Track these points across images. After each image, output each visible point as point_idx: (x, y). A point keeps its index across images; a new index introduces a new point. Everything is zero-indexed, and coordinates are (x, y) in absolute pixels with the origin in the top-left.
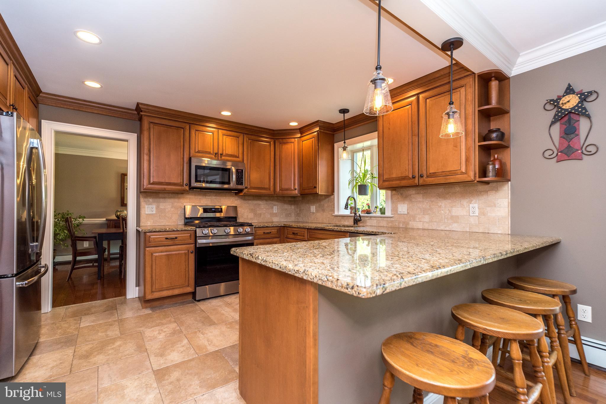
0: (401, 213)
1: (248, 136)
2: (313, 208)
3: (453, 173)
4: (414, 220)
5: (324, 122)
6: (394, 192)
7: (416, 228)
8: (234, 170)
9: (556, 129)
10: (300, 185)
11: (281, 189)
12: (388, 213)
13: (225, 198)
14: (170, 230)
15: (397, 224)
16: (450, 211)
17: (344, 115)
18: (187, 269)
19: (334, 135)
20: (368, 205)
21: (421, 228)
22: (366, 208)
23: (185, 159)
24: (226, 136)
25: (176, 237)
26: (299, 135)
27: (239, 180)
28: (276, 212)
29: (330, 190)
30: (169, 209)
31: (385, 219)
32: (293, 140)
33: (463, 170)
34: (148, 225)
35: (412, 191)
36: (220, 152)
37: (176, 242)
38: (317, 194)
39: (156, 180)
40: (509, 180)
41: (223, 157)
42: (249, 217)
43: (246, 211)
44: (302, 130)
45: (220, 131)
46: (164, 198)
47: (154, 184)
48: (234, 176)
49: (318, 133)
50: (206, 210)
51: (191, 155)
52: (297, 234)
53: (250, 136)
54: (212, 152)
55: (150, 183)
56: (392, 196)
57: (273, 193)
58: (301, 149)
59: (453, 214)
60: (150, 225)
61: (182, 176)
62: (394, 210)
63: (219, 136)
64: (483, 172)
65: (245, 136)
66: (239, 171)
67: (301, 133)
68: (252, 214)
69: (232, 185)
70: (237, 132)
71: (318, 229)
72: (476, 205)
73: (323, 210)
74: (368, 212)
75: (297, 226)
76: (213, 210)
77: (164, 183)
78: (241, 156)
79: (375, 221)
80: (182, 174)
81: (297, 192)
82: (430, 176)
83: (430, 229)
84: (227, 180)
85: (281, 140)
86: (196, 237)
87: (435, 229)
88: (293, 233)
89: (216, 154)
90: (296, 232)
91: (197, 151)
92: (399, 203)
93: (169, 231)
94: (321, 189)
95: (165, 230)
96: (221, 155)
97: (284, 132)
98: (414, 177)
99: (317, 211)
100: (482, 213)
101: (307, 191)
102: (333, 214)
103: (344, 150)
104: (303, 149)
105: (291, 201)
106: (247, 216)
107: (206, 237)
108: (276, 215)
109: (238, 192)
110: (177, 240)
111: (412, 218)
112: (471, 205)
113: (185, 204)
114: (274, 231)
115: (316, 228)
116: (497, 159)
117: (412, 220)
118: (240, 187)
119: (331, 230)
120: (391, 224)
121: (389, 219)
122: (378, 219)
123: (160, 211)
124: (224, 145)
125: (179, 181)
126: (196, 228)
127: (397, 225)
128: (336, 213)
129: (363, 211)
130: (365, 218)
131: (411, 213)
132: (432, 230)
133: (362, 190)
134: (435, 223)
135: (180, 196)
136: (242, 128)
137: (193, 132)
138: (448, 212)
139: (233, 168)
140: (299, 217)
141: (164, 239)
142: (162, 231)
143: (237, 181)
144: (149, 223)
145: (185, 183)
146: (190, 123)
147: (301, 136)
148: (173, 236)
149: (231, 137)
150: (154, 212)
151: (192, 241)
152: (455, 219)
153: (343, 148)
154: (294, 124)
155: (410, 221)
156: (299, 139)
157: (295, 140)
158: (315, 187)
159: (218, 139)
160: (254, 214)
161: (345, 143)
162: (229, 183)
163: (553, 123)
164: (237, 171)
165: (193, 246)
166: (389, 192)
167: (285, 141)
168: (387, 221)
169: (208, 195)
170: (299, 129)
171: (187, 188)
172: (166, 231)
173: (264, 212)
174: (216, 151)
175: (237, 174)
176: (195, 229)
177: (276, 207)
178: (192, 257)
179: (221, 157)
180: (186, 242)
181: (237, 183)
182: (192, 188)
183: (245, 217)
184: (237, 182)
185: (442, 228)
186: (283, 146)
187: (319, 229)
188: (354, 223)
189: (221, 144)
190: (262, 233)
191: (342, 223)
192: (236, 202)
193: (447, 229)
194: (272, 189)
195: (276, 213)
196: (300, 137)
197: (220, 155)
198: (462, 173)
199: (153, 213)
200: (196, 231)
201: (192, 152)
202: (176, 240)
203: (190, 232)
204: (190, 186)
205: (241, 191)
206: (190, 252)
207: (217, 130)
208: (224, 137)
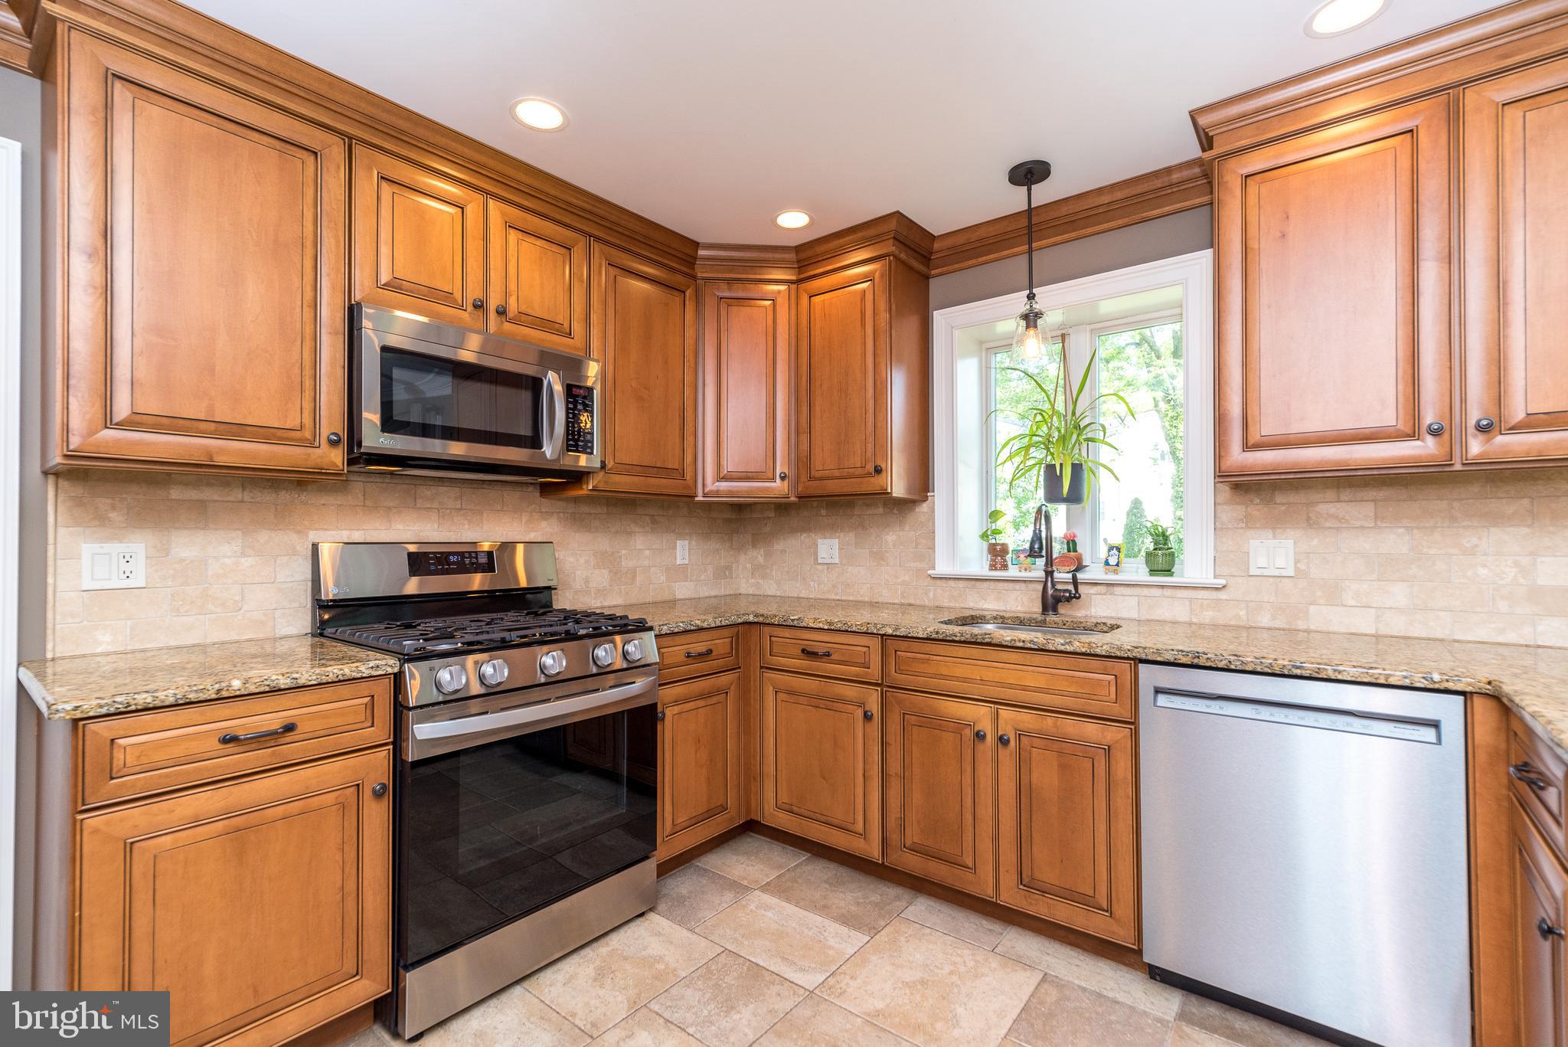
0: (1266, 572)
1: (605, 250)
2: (830, 548)
4: (1333, 600)
5: (912, 225)
6: (1228, 493)
7: (1343, 630)
8: (556, 386)
10: (800, 461)
11: (724, 476)
12: (1196, 572)
13: (498, 504)
14: (253, 689)
15: (1242, 613)
17: (1029, 190)
18: (351, 885)
19: (927, 278)
21: (1368, 632)
23: (325, 312)
24: (520, 235)
25: (291, 721)
26: (795, 272)
27: (579, 430)
28: (687, 562)
30: (227, 561)
32: (767, 288)
34: (99, 650)
36: (495, 299)
37: (290, 750)
39: (152, 405)
41: (505, 322)
43: (582, 561)
44: (806, 254)
45: (494, 206)
46: (201, 506)
47: (140, 424)
48: (558, 412)
49: (889, 264)
50: (419, 564)
51: (357, 296)
52: (828, 654)
53: (614, 252)
54: (458, 295)
55: (108, 420)
56: (1219, 508)
57: (694, 490)
59: (1540, 583)
60: (111, 649)
61: (308, 394)
62: (1231, 559)
63: (491, 225)
65: (596, 247)
66: (575, 391)
67: (805, 266)
68: (605, 572)
69: (546, 450)
70: (565, 225)
71: (954, 641)
73: (879, 557)
75: (830, 624)
76: (454, 563)
77: (203, 426)
78: (578, 328)
79: (1134, 601)
80: (307, 383)
81: (787, 487)
82: (1526, 424)
83: (1416, 635)
84: (525, 430)
85: (724, 286)
86: (400, 709)
87: (1441, 636)
88: (809, 654)
89: (476, 306)
90: (821, 649)
91: (385, 278)
92: (1251, 533)
93: (243, 692)
94: (899, 473)
95: (219, 691)
96: (498, 311)
99: (850, 559)
101: (833, 486)
102: (930, 572)
103: (1028, 327)
104: (816, 324)
106: (587, 581)
107: (456, 703)
108: (684, 573)
109: (562, 483)
110: (297, 738)
111: (1319, 594)
113: (314, 536)
114: (720, 644)
115: (941, 637)
117: (1322, 601)
118: (578, 461)
119: (1029, 645)
120: (1211, 613)
121: (1196, 594)
123: (171, 572)
124: (511, 272)
125: (288, 417)
126: (403, 660)
127: (1245, 618)
128: (942, 567)
131: (1315, 573)
132: (1429, 639)
134: (1442, 614)
135: (284, 496)
136: (583, 210)
137: (366, 186)
138: (1512, 571)
139: (552, 376)
140: (763, 577)
141: (214, 744)
142: (202, 697)
143: (568, 434)
144: (108, 638)
145: (325, 432)
146: (352, 139)
147: (802, 276)
148: (272, 721)
149: (539, 242)
150: (139, 580)
151: (381, 731)
153: (1025, 317)
154: (793, 220)
155: (1312, 603)
156: (793, 286)
158: (878, 471)
159: (486, 240)
160: (610, 572)
161: (1031, 297)
162: (533, 442)
164: (569, 391)
165: (382, 758)
167: (738, 289)
168: (1190, 600)
169: (428, 493)
170: (796, 247)
171: (337, 457)
172: (225, 694)
173: (646, 563)
174: (474, 292)
175: (571, 406)
176: (396, 670)
177: (685, 542)
178: (378, 817)
179: (497, 320)
180: (348, 740)
181: (568, 446)
182: (360, 459)
183: (578, 585)
184: (568, 440)
186: (734, 311)
187: (960, 642)
188: (1046, 609)
189: (495, 264)
190: (682, 658)
191: (971, 605)
192: (545, 523)
195: (684, 567)
196: (796, 282)
197: (491, 314)
199: (130, 583)
200: (398, 679)
201: (363, 280)
202: (288, 739)
203: (364, 688)
204: (350, 450)
205: (578, 477)
206: (367, 793)
207: (479, 198)
208: (513, 236)
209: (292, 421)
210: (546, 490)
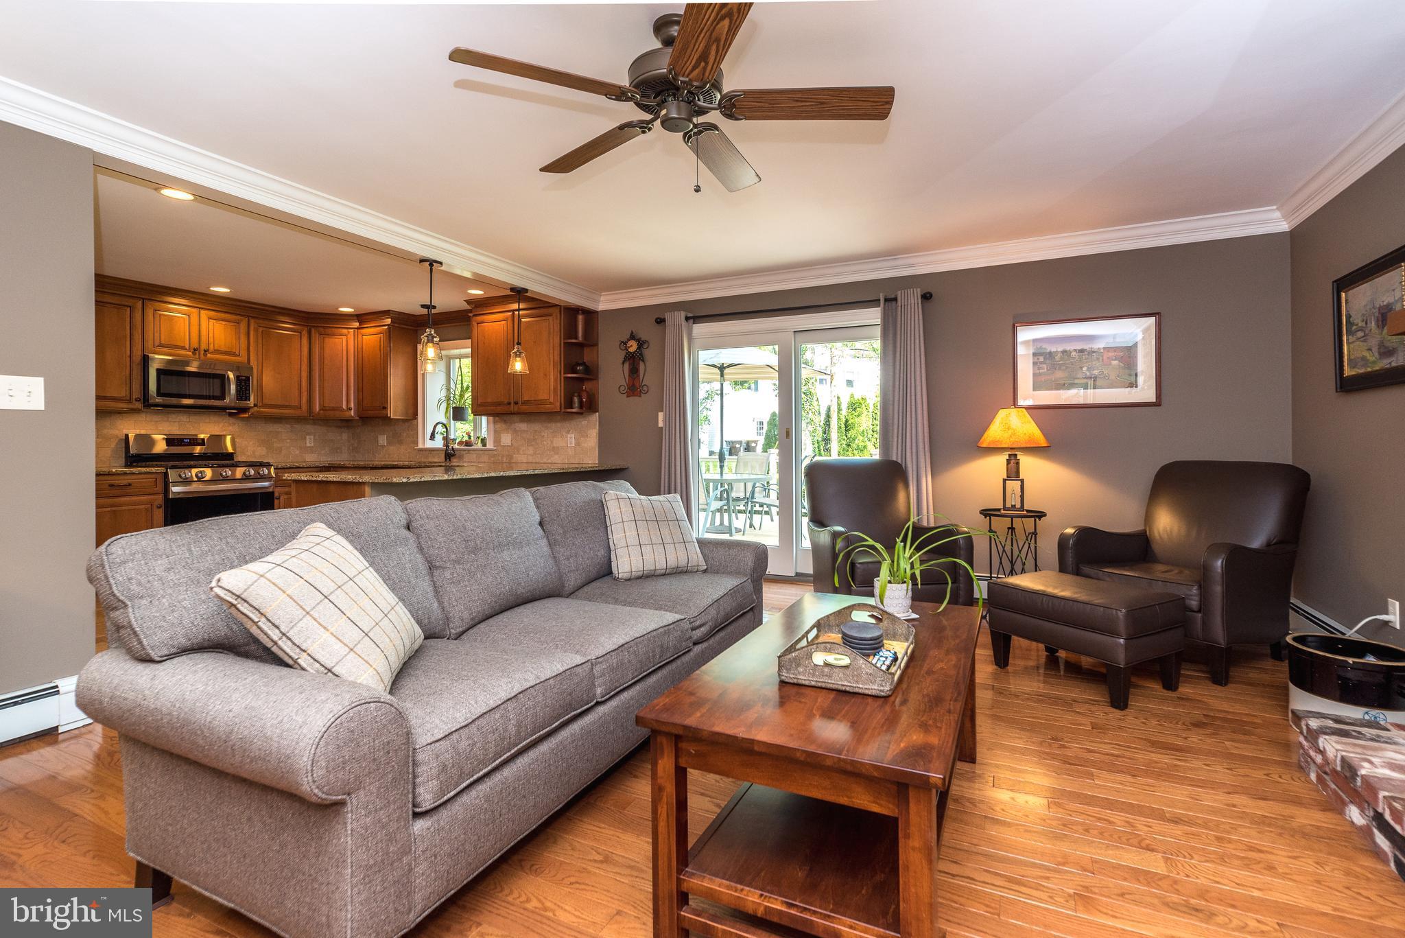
0: (505, 445)
1: (258, 321)
2: (383, 440)
3: (543, 402)
4: (518, 453)
5: (400, 313)
6: (497, 418)
8: (231, 375)
9: (627, 366)
10: (359, 403)
11: (322, 408)
12: (490, 445)
13: (207, 421)
15: (500, 458)
16: (552, 442)
19: (417, 331)
20: (468, 434)
22: (466, 438)
23: (135, 357)
24: (215, 321)
25: (130, 483)
26: (356, 324)
27: (243, 393)
28: (312, 445)
29: (411, 411)
31: (486, 453)
32: (345, 331)
33: (552, 400)
35: (516, 418)
36: (203, 347)
37: (131, 491)
38: (387, 419)
40: (596, 411)
41: (209, 355)
42: (257, 454)
43: (253, 443)
44: (363, 318)
45: (203, 312)
48: (233, 387)
49: (389, 328)
50: (170, 441)
51: (147, 350)
54: (187, 347)
56: (495, 424)
57: (306, 415)
58: (360, 346)
59: (555, 445)
61: (128, 386)
62: (497, 441)
63: (202, 319)
64: (569, 404)
65: (252, 321)
66: (240, 378)
67: (361, 323)
68: (264, 448)
69: (227, 400)
70: (236, 314)
72: (573, 435)
73: (401, 442)
74: (468, 444)
76: (185, 442)
78: (244, 353)
80: (128, 382)
81: (352, 413)
82: (526, 403)
83: (533, 462)
84: (217, 393)
85: (321, 329)
86: (166, 482)
87: (538, 462)
89: (195, 350)
91: (156, 344)
92: (502, 432)
93: (116, 473)
94: (395, 409)
95: (109, 472)
96: (205, 351)
97: (327, 317)
98: (509, 404)
99: (389, 443)
100: (578, 444)
101: (371, 413)
102: (415, 448)
104: (364, 347)
105: (340, 427)
106: (254, 452)
107: (187, 482)
108: (311, 450)
109: (237, 412)
110: (133, 488)
111: (515, 451)
112: (569, 436)
113: (126, 432)
116: (585, 390)
117: (516, 453)
118: (243, 404)
120: (493, 459)
121: (491, 452)
122: (477, 452)
124: (211, 335)
125: (123, 393)
126: (167, 469)
128: (420, 446)
129: (461, 443)
130: (462, 452)
131: (515, 444)
133: (458, 414)
134: (538, 455)
137: (149, 313)
138: (550, 443)
139: (230, 373)
140: (356, 452)
141: (107, 486)
143: (237, 394)
145: (134, 397)
146: (143, 299)
147: (361, 327)
148: (125, 482)
149: (223, 323)
151: (160, 488)
152: (556, 450)
154: (345, 310)
155: (514, 454)
156: (356, 330)
157: (349, 332)
158: (385, 408)
159: (199, 325)
160: (267, 448)
162: (222, 397)
163: (623, 363)
164: (238, 378)
165: (161, 496)
166: (491, 418)
167: (329, 331)
168: (489, 454)
169: (175, 416)
170: (356, 316)
171: (139, 405)
172: (111, 473)
173: (287, 445)
174: (196, 346)
175: (239, 383)
176: (164, 471)
177: (312, 437)
178: (159, 514)
179: (205, 355)
180: (148, 491)
181: (237, 398)
182: (148, 405)
183: (248, 453)
184: (237, 396)
185: (545, 460)
186: (327, 340)
188: (446, 460)
189: (204, 332)
191: (430, 460)
192: (231, 428)
193: (549, 461)
194: (305, 407)
195: (311, 448)
196: (358, 328)
197: (202, 352)
198: (551, 403)
200: (166, 475)
201: (149, 344)
202: (130, 488)
203: (154, 476)
204: (144, 403)
205: (245, 410)
206: (155, 507)
207: (195, 310)
208: (212, 322)
209: (123, 394)
210: (231, 415)
